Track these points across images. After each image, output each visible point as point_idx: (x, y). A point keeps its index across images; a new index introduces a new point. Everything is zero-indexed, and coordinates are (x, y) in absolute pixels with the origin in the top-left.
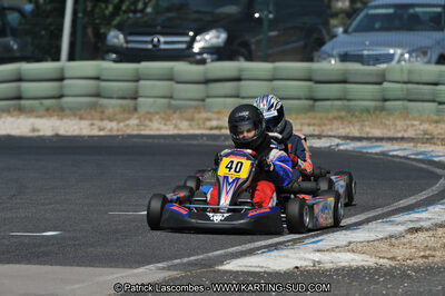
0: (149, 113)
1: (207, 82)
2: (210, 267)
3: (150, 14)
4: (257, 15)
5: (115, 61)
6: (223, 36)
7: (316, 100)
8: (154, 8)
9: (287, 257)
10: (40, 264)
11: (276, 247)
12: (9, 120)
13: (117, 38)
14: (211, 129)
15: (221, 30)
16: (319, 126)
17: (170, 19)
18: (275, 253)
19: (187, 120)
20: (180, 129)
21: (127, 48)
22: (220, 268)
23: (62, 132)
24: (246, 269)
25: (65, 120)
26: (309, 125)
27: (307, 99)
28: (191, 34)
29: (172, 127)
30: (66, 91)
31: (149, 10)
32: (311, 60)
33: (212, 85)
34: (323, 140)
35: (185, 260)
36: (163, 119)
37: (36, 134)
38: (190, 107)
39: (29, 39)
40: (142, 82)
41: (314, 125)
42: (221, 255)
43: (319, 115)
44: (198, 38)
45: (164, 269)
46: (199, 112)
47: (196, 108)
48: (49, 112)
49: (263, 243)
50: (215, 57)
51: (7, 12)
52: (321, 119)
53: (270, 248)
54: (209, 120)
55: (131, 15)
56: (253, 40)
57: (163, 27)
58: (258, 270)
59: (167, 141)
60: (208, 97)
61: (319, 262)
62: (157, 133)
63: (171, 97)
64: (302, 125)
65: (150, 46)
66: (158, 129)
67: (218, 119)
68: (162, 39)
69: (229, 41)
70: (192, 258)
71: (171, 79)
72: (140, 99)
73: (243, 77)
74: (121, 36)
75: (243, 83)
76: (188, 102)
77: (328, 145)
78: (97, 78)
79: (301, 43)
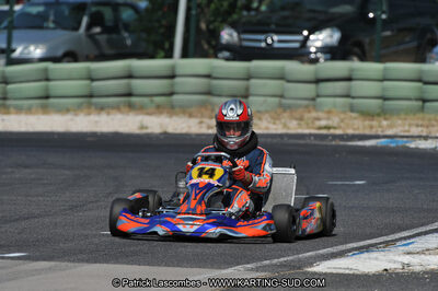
0: (259, 112)
1: (318, 81)
2: (299, 268)
3: (265, 12)
4: (371, 15)
5: (227, 59)
6: (337, 36)
7: (424, 101)
8: (268, 6)
9: (376, 259)
10: (128, 264)
11: (367, 249)
12: (119, 116)
13: (231, 35)
14: (320, 128)
15: (335, 29)
16: (427, 127)
17: (285, 18)
18: (365, 255)
19: (296, 119)
20: (289, 128)
21: (241, 47)
22: (310, 270)
23: (170, 130)
24: (334, 271)
25: (175, 118)
26: (417, 126)
27: (417, 100)
28: (305, 33)
29: (280, 126)
30: (177, 89)
31: (263, 8)
32: (423, 60)
33: (323, 85)
34: (430, 141)
35: (275, 261)
36: (272, 118)
37: (144, 131)
38: (300, 106)
39: (144, 35)
40: (253, 81)
41: (422, 126)
42: (311, 257)
43: (427, 116)
44: (312, 37)
45: (252, 269)
46: (309, 112)
47: (307, 107)
48: (159, 109)
49: (355, 245)
50: (328, 56)
51: (122, 8)
52: (430, 120)
53: (361, 250)
54: (318, 119)
55: (245, 13)
56: (367, 40)
57: (277, 25)
58: (347, 272)
59: (275, 141)
60: (318, 96)
61: (408, 265)
62: (266, 132)
63: (282, 96)
64: (410, 125)
65: (263, 45)
66: (267, 128)
67: (328, 119)
68: (276, 38)
69: (342, 41)
70: (282, 259)
71: (282, 78)
72: (251, 98)
73: (354, 77)
74: (235, 34)
75: (354, 83)
76: (299, 102)
77: (433, 146)
78: (208, 76)
79: (415, 44)
